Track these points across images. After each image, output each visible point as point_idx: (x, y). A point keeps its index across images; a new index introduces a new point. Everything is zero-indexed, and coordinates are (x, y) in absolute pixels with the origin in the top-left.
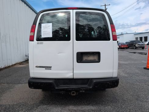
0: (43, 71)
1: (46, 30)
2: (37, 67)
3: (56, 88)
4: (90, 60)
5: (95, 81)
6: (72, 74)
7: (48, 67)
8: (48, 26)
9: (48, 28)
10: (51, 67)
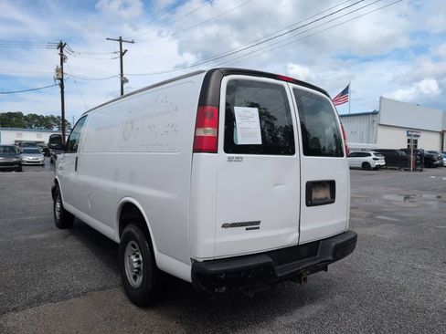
0: (241, 235)
1: (246, 125)
2: (225, 226)
3: (279, 275)
4: (321, 199)
5: (334, 244)
6: (297, 234)
7: (252, 223)
8: (249, 115)
9: (252, 119)
10: (258, 223)
